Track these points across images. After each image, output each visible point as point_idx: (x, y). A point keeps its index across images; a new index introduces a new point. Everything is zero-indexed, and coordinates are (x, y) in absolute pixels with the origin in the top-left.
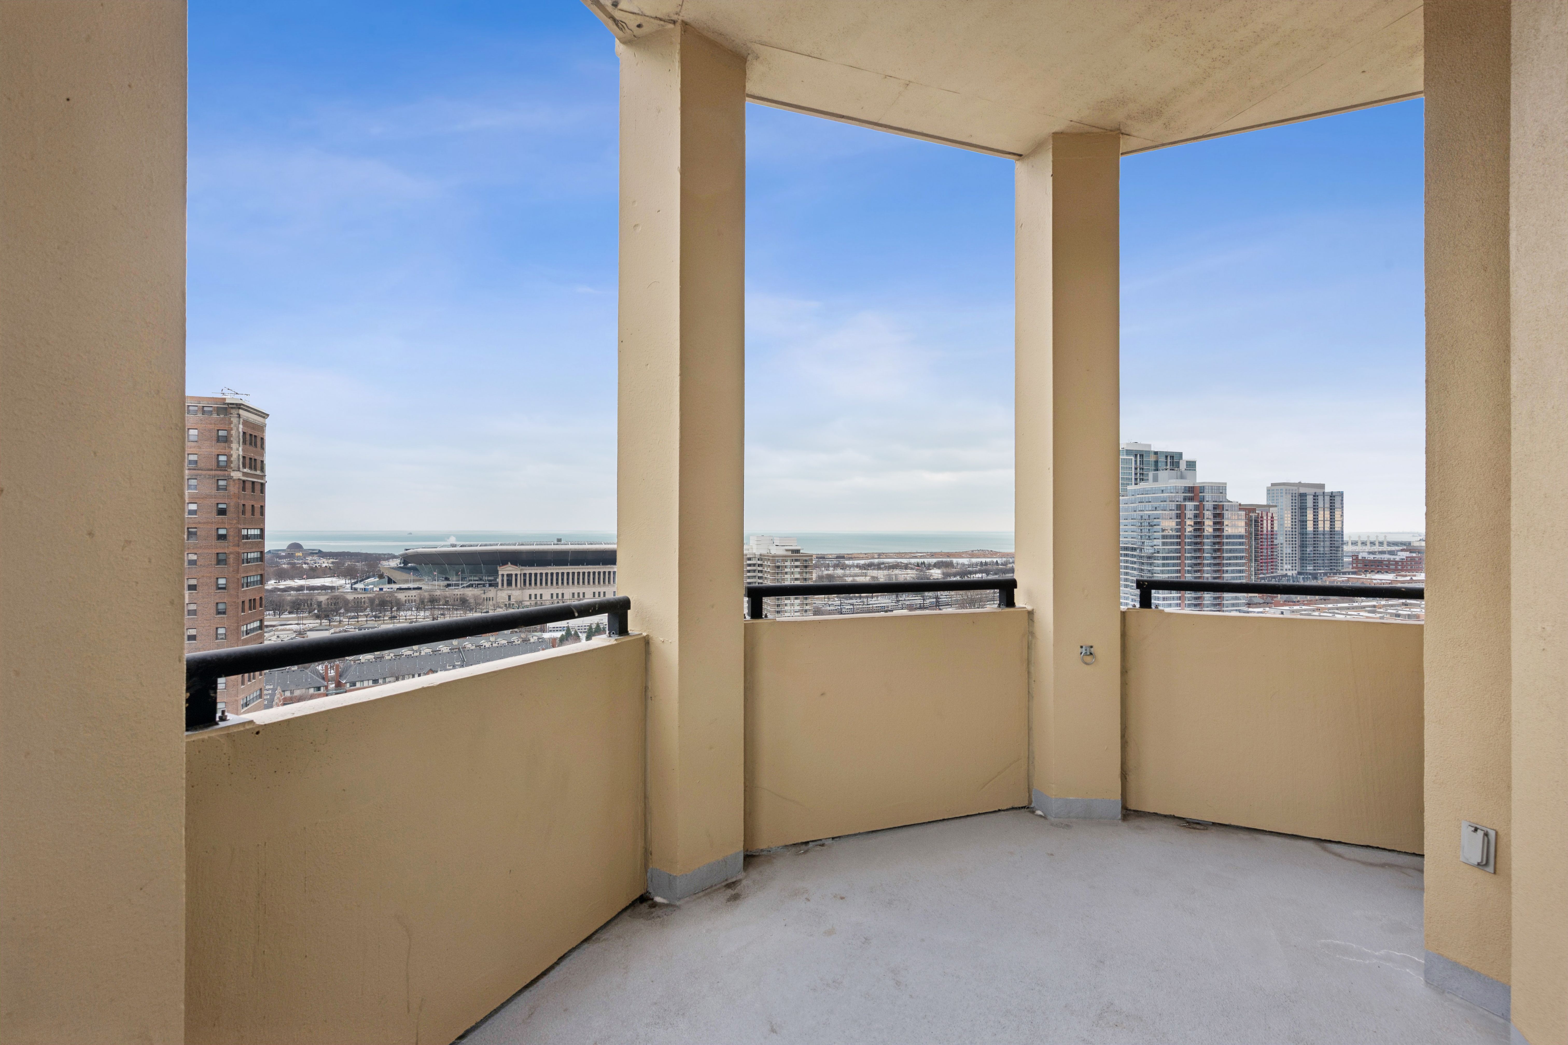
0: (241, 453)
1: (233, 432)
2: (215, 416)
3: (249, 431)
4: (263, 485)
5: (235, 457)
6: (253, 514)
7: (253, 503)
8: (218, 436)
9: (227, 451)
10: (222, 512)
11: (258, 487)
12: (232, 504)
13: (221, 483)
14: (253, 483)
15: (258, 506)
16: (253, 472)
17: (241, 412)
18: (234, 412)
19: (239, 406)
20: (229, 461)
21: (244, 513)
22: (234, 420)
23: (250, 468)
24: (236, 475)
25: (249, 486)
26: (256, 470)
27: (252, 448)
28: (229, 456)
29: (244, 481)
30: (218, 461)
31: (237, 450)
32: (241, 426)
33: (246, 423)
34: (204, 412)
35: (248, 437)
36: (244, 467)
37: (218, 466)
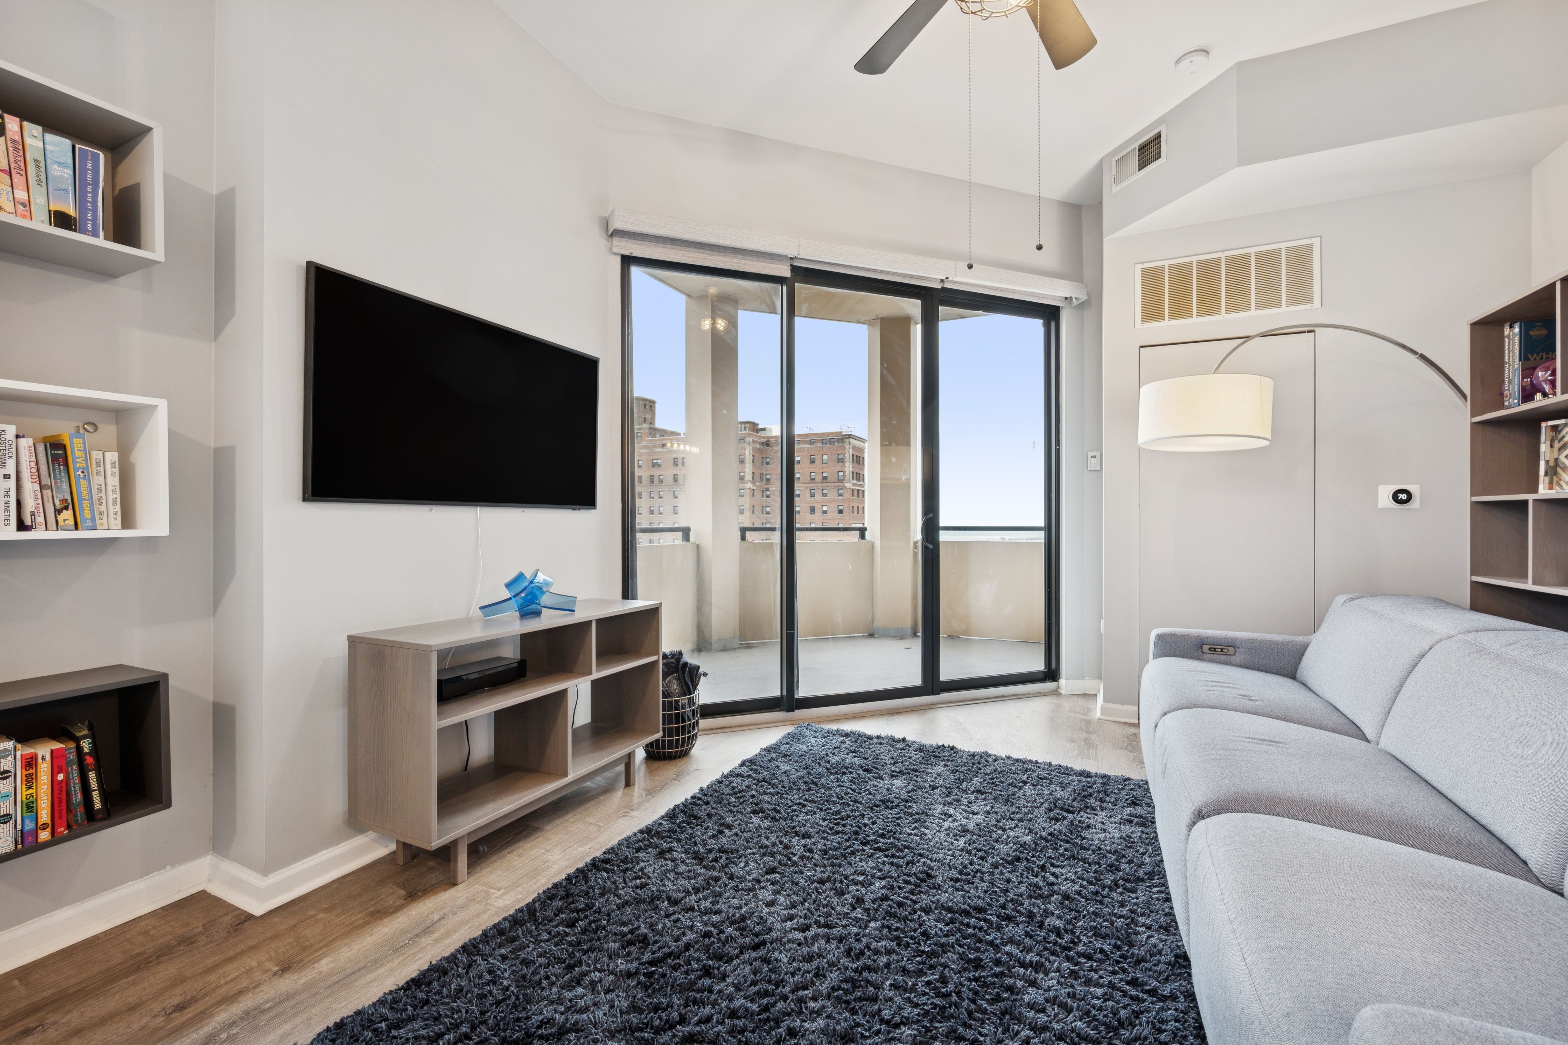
0: (851, 470)
1: (847, 455)
2: (836, 445)
3: (856, 454)
4: (863, 491)
5: (847, 472)
6: (858, 513)
7: (858, 505)
8: (839, 459)
9: (842, 469)
10: (841, 512)
11: (861, 493)
12: (846, 506)
13: (840, 491)
14: (858, 490)
15: (861, 507)
16: (858, 483)
17: (851, 440)
18: (847, 440)
19: (849, 436)
20: (844, 476)
21: (853, 512)
22: (847, 446)
23: (856, 480)
24: (848, 485)
25: (855, 493)
26: (860, 481)
27: (857, 466)
28: (844, 472)
29: (853, 490)
30: (839, 476)
31: (849, 467)
32: (851, 450)
33: (854, 448)
34: (831, 443)
35: (855, 457)
36: (853, 479)
37: (838, 479)
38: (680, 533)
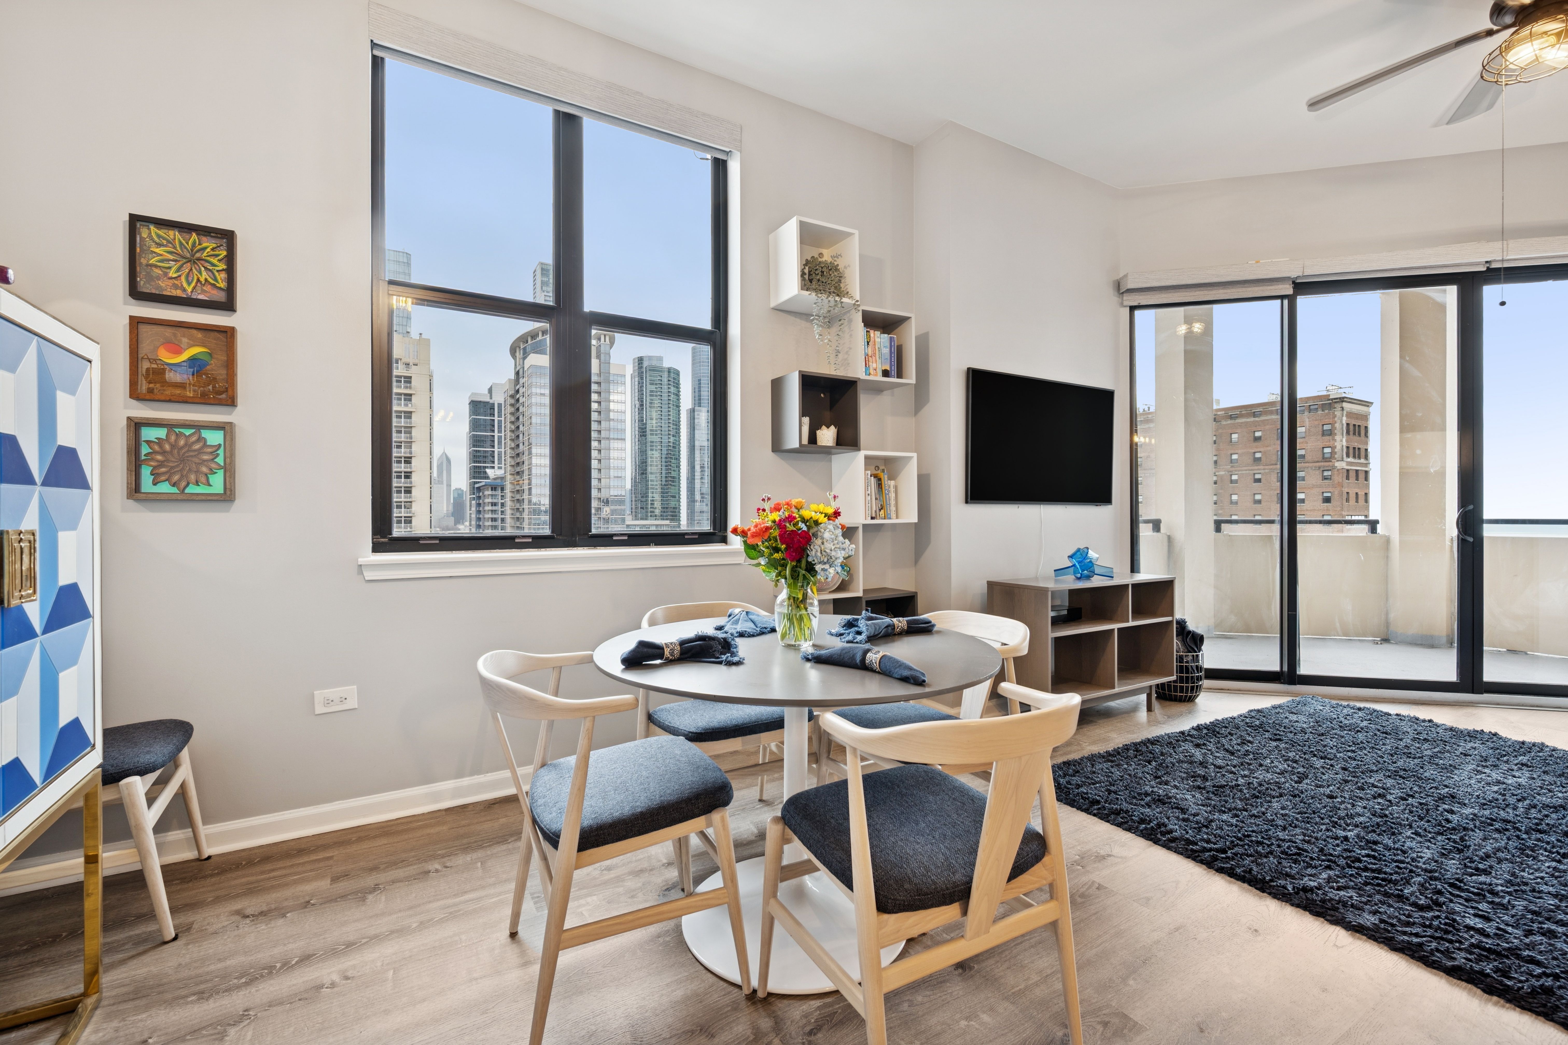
0: (1345, 444)
1: (1337, 425)
2: (1320, 412)
3: (1352, 422)
4: (1367, 473)
5: (1338, 447)
6: (1357, 501)
7: (1357, 490)
8: (1323, 431)
9: (1331, 444)
10: (1327, 500)
11: (1362, 476)
12: (1336, 493)
13: (1326, 473)
14: (1357, 471)
15: (1361, 494)
16: (1357, 461)
17: (1345, 405)
18: (1338, 406)
19: (1342, 400)
20: (1333, 453)
21: (1347, 500)
22: (1338, 413)
23: (1354, 457)
24: (1339, 465)
25: (1352, 475)
26: (1359, 458)
27: (1356, 438)
28: (1333, 448)
29: (1348, 471)
30: (1324, 454)
31: (1341, 441)
32: (1344, 418)
33: (1350, 415)
34: (1310, 411)
35: (1351, 428)
36: (1348, 456)
37: (1323, 458)
38: (1151, 525)
